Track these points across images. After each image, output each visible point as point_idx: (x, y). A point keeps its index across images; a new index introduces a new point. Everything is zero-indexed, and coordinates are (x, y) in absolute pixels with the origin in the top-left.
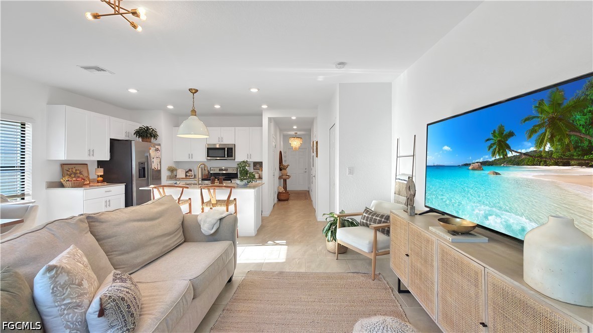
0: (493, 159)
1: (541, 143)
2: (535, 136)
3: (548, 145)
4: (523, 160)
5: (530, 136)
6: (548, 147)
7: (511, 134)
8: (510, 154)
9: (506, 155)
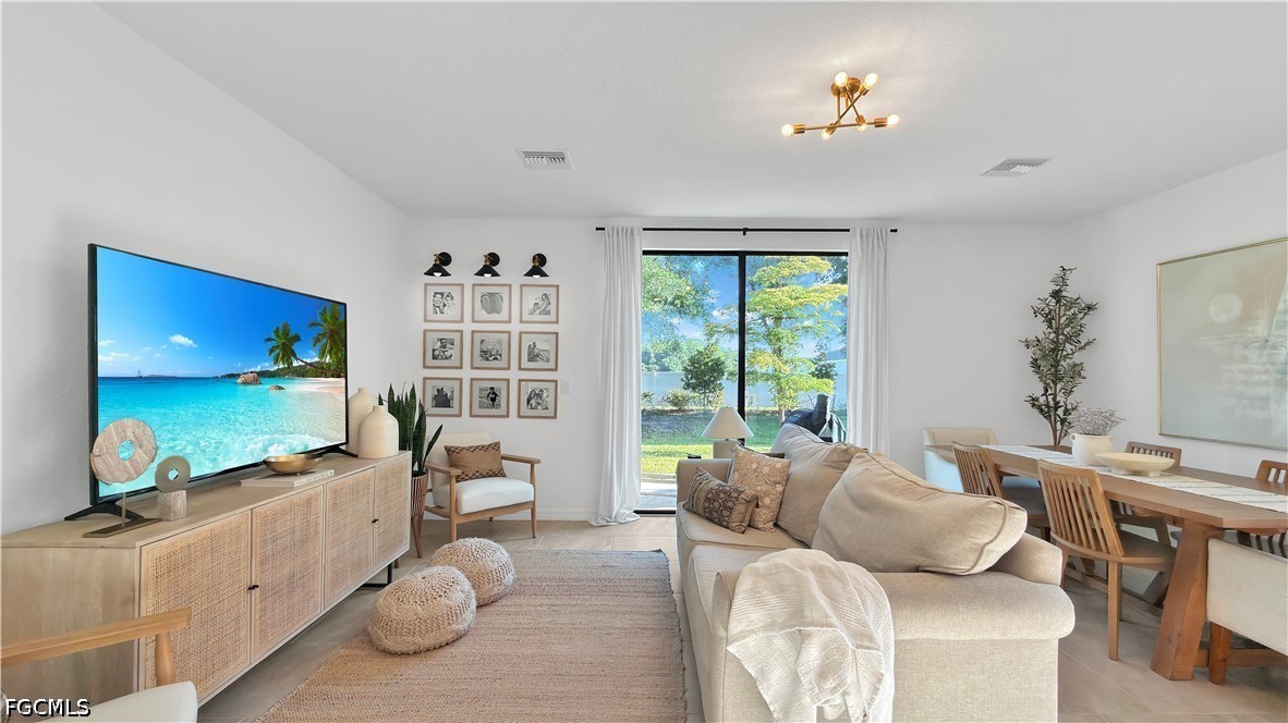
0: (276, 368)
1: (323, 353)
2: (318, 346)
3: (328, 357)
4: (308, 371)
5: (315, 345)
7: (297, 338)
8: (295, 364)
9: (291, 363)
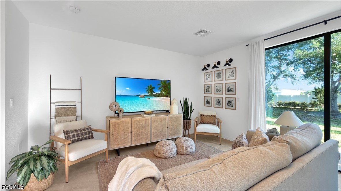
0: (148, 94)
1: (161, 91)
2: (160, 89)
3: (163, 92)
4: (157, 95)
5: (159, 89)
6: (163, 93)
7: (154, 88)
8: (154, 93)
9: (152, 93)
